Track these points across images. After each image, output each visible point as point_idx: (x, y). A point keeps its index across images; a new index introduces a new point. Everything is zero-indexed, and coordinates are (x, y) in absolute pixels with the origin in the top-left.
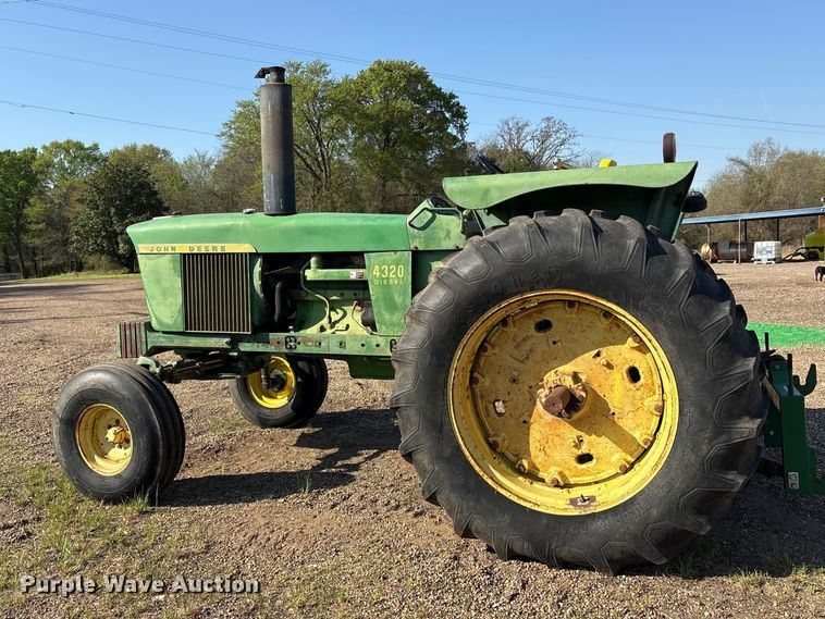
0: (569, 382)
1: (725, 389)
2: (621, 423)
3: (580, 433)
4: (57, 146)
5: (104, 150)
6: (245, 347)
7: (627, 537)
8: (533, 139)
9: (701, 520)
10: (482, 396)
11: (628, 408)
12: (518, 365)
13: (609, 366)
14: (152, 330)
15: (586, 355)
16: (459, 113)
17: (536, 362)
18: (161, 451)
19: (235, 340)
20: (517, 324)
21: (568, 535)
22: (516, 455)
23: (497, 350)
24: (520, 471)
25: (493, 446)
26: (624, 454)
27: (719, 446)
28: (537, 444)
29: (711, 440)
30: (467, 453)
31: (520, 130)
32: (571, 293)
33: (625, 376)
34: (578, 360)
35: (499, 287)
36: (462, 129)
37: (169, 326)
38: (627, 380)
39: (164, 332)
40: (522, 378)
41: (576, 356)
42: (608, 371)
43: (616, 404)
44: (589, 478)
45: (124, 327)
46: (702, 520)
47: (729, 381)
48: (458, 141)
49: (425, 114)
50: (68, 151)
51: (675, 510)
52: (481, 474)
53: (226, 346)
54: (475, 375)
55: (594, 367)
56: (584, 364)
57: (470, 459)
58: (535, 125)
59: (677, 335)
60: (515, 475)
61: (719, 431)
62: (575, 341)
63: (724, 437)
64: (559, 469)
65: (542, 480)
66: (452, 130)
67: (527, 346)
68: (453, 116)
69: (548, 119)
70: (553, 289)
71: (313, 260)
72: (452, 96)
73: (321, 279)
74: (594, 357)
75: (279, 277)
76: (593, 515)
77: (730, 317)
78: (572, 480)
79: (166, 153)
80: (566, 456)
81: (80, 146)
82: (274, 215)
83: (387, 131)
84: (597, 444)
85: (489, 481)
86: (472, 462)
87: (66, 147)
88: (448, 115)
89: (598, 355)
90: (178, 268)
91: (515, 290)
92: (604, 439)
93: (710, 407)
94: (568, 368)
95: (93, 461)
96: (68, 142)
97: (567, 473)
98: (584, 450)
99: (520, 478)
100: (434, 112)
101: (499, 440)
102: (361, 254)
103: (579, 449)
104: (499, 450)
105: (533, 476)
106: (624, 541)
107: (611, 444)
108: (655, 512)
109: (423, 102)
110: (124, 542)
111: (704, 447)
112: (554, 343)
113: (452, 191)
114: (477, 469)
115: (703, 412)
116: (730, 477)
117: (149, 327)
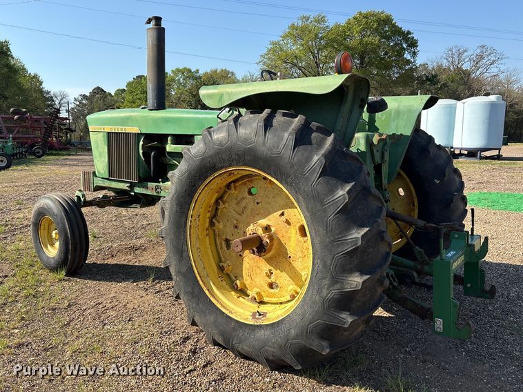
0: (260, 232)
1: (340, 250)
2: (295, 264)
3: (271, 268)
4: (178, 70)
5: (201, 73)
6: (138, 190)
7: (276, 346)
8: (470, 60)
9: (323, 344)
10: (219, 235)
11: (299, 254)
12: (238, 216)
13: (288, 222)
14: (96, 176)
15: (275, 214)
16: (413, 44)
17: (248, 216)
18: (70, 246)
19: (132, 186)
20: (238, 189)
21: (243, 337)
22: (236, 277)
23: (227, 205)
24: (235, 288)
25: (221, 269)
26: (296, 287)
27: (334, 292)
28: (247, 271)
29: (330, 286)
30: (196, 272)
31: (460, 54)
32: (252, 170)
33: (298, 232)
34: (271, 216)
35: (211, 163)
36: (414, 54)
37: (102, 175)
38: (299, 234)
39: (103, 178)
40: (240, 226)
41: (269, 214)
42: (288, 226)
43: (292, 251)
44: (276, 299)
45: (84, 173)
46: (325, 344)
47: (343, 244)
48: (411, 63)
49: (389, 46)
50: (183, 73)
51: (305, 333)
52: (203, 286)
53: (127, 188)
54: (214, 220)
55: (280, 223)
56: (273, 220)
57: (197, 276)
58: (472, 50)
59: (309, 206)
60: (230, 290)
61: (334, 281)
62: (270, 203)
63: (338, 286)
64: (258, 290)
65: (248, 296)
66: (407, 56)
67: (243, 205)
68: (409, 46)
69: (483, 47)
70: (241, 166)
71: (169, 138)
72: (409, 33)
73: (173, 151)
74: (280, 215)
75: (152, 148)
76: (260, 327)
77: (346, 195)
78: (266, 299)
79: (232, 73)
80: (262, 282)
81: (189, 71)
82: (151, 110)
83: (362, 58)
84: (281, 277)
85: (207, 292)
86: (199, 278)
87: (182, 71)
88: (405, 46)
89: (283, 214)
90: (106, 140)
91: (221, 166)
92: (284, 274)
93: (329, 262)
94: (264, 222)
95: (47, 247)
96: (185, 68)
97: (263, 294)
98: (273, 279)
99: (233, 293)
100: (396, 44)
101: (225, 265)
102: (193, 136)
103: (270, 278)
104: (225, 272)
105: (243, 292)
106: (274, 348)
107: (288, 278)
108: (293, 332)
109: (388, 38)
110: (34, 296)
111: (325, 291)
112: (258, 203)
113: (204, 96)
114: (201, 282)
115: (324, 265)
116: (343, 316)
117: (94, 173)
